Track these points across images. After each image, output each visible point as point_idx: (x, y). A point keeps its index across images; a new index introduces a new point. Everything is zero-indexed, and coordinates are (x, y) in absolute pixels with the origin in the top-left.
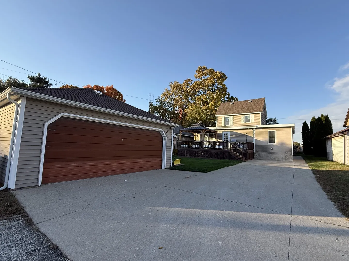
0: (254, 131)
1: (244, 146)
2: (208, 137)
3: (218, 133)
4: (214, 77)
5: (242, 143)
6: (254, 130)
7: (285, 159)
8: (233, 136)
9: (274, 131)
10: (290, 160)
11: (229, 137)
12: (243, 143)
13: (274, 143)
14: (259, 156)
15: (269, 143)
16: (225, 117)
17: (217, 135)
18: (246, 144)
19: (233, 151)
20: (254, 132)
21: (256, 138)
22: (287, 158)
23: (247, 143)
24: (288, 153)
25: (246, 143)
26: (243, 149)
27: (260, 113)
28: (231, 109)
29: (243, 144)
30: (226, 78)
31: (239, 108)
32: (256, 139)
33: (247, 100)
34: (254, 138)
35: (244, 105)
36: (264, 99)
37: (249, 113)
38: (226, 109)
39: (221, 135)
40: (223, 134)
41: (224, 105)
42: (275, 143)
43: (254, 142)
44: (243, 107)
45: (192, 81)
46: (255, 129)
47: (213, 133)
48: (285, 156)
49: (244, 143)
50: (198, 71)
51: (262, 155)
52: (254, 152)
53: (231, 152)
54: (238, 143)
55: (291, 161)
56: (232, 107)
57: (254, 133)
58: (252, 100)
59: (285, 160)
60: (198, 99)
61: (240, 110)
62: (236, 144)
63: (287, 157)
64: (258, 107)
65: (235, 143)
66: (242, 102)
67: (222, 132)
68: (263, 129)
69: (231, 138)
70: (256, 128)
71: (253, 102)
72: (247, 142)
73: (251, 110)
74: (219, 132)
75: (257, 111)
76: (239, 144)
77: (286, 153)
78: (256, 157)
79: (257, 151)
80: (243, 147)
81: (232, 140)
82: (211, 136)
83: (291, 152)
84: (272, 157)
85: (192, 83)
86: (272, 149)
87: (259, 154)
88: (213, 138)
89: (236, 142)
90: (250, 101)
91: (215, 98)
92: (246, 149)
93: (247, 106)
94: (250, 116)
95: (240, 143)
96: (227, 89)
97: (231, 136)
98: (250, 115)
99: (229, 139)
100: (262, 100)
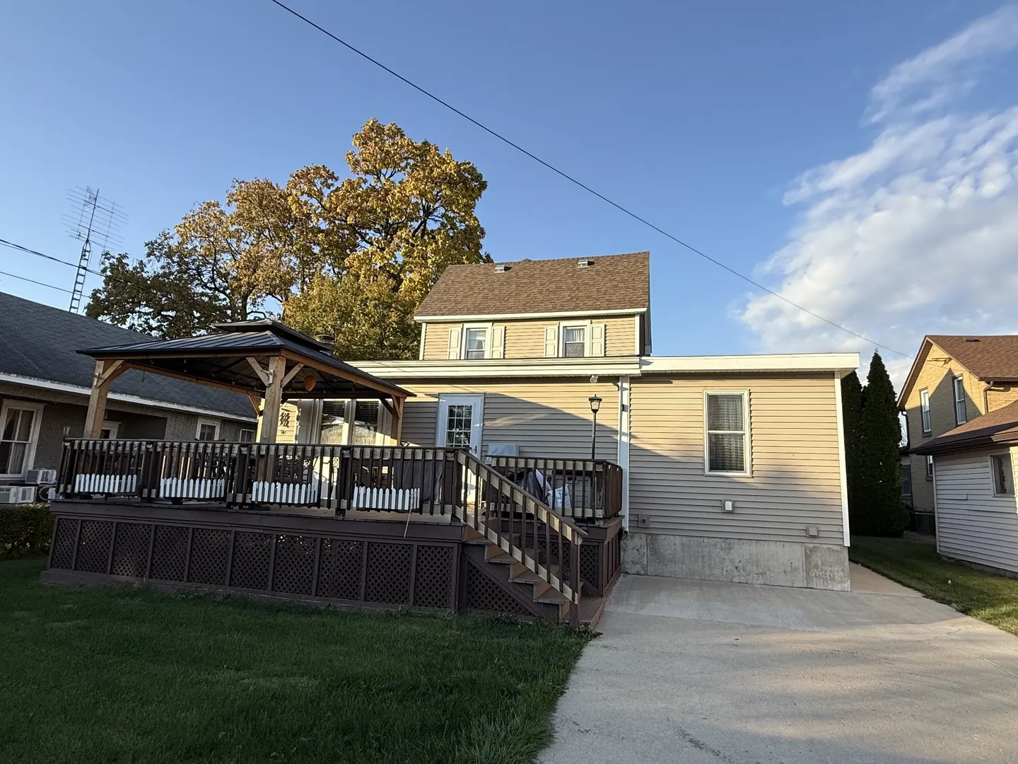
0: (626, 393)
1: (579, 488)
2: (346, 426)
3: (409, 399)
4: (432, 171)
5: (560, 466)
6: (626, 385)
7: (808, 573)
8: (501, 422)
9: (740, 397)
10: (833, 579)
11: (476, 425)
12: (570, 467)
13: (742, 469)
14: (655, 552)
15: (712, 468)
16: (467, 325)
17: (400, 411)
18: (589, 474)
19: (494, 538)
20: (626, 402)
21: (635, 437)
22: (816, 566)
23: (599, 468)
24: (822, 534)
25: (590, 467)
26: (569, 513)
27: (633, 315)
28: (496, 292)
29: (569, 473)
30: (483, 186)
31: (535, 291)
32: (633, 441)
33: (571, 257)
34: (625, 439)
35: (558, 278)
36: (645, 257)
37: (582, 310)
38: (472, 289)
39: (428, 411)
40: (441, 410)
41: (463, 274)
42: (748, 474)
43: (623, 462)
44: (553, 286)
45: (332, 176)
46: (634, 379)
47: (380, 402)
48: (807, 557)
49: (580, 467)
50: (365, 141)
51: (671, 544)
52: (626, 525)
53: (483, 546)
54: (531, 464)
55: (838, 588)
56: (502, 284)
57: (623, 408)
58: (592, 260)
59: (808, 578)
60: (356, 262)
61: (540, 297)
62: (520, 476)
63: (816, 558)
64: (621, 288)
65: (512, 463)
66: (549, 264)
67: (438, 396)
68: (676, 383)
69: (486, 435)
70: (638, 372)
71: (598, 267)
72: (597, 462)
73: (590, 297)
74: (421, 394)
75: (619, 302)
76: (539, 475)
77: (814, 537)
78: (634, 563)
79: (640, 523)
80: (568, 498)
81: (493, 449)
82: (366, 416)
83: (836, 529)
84: (732, 561)
85: (332, 189)
86: (729, 506)
87: (653, 537)
88: (378, 434)
89: (522, 464)
90: (583, 264)
91: (429, 261)
92: (589, 514)
93: (570, 281)
94: (587, 330)
95: (550, 465)
96: (483, 233)
97: (487, 423)
98: (587, 322)
99: (475, 441)
100: (636, 261)
